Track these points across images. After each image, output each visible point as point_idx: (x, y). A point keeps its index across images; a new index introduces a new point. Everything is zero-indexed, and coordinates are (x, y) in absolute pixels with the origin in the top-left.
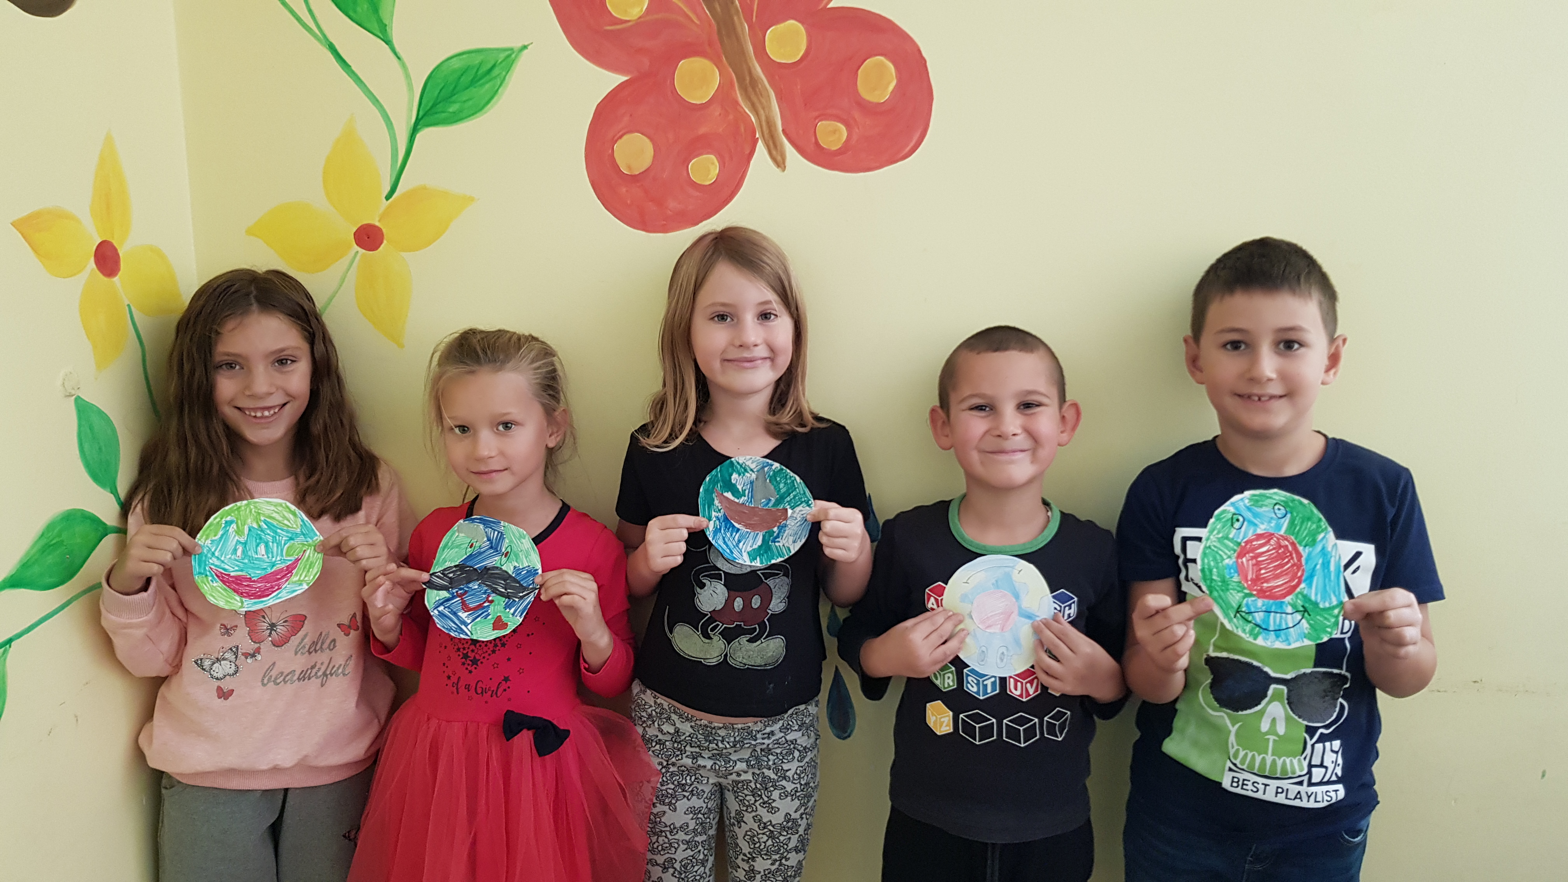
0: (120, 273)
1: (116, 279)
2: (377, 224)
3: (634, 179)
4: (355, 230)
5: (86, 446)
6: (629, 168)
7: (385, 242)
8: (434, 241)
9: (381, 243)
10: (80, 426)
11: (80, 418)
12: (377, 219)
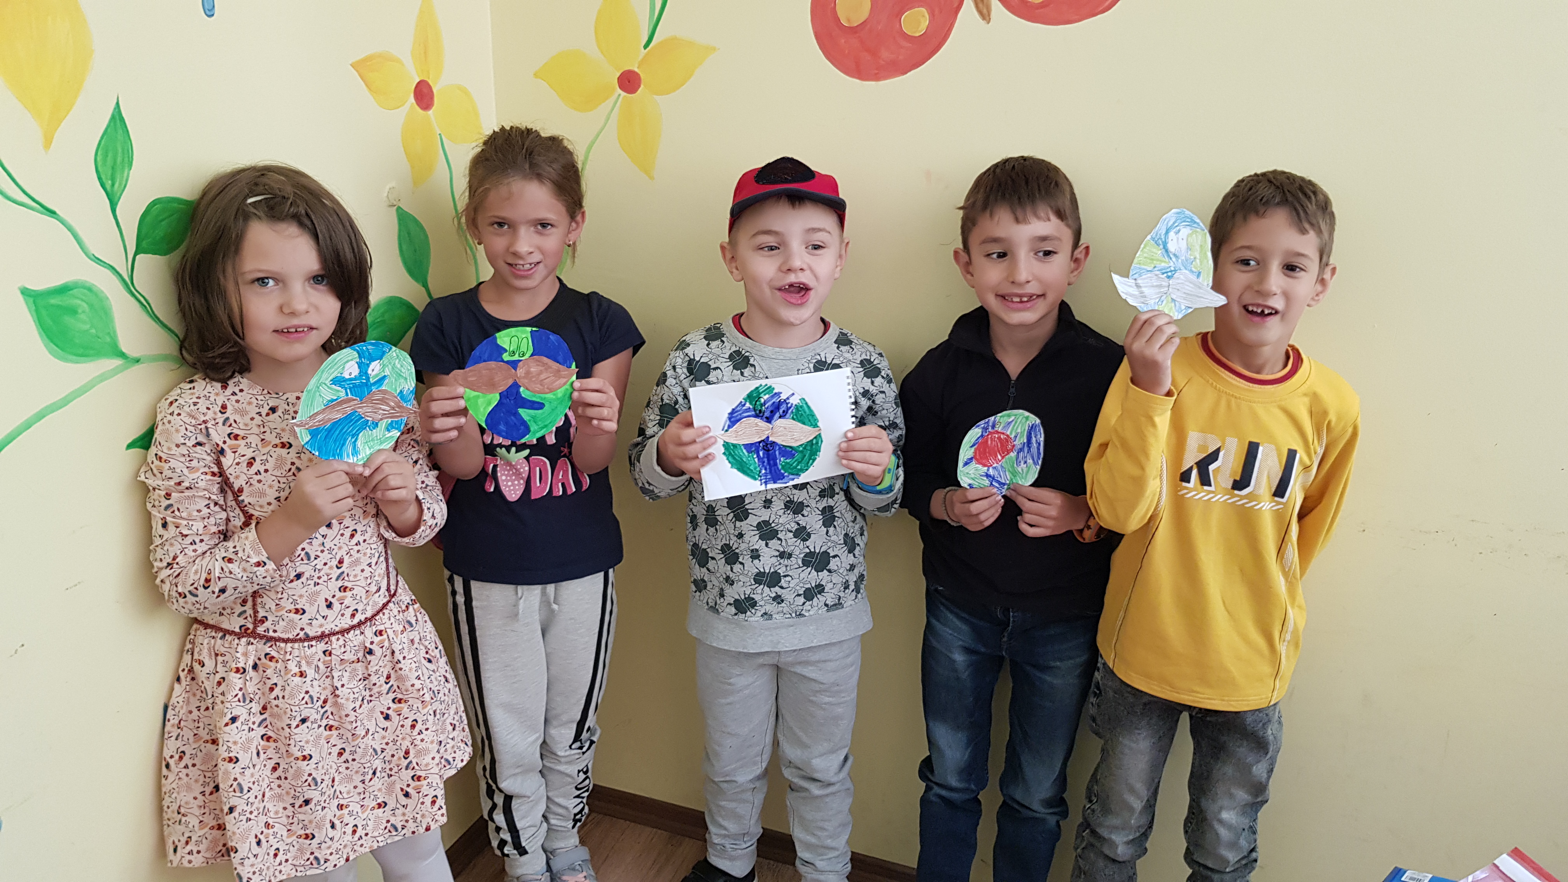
0: (434, 108)
1: (430, 112)
2: (636, 70)
3: (853, 30)
4: (618, 75)
5: (404, 247)
6: (849, 21)
7: (642, 86)
8: (683, 85)
9: (639, 86)
10: (400, 230)
11: (400, 224)
12: (637, 65)
